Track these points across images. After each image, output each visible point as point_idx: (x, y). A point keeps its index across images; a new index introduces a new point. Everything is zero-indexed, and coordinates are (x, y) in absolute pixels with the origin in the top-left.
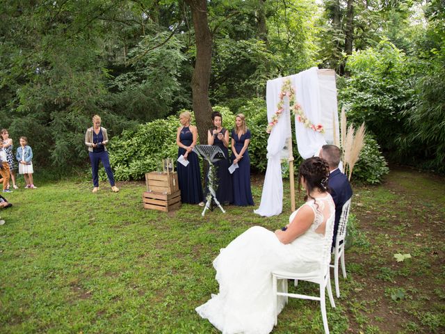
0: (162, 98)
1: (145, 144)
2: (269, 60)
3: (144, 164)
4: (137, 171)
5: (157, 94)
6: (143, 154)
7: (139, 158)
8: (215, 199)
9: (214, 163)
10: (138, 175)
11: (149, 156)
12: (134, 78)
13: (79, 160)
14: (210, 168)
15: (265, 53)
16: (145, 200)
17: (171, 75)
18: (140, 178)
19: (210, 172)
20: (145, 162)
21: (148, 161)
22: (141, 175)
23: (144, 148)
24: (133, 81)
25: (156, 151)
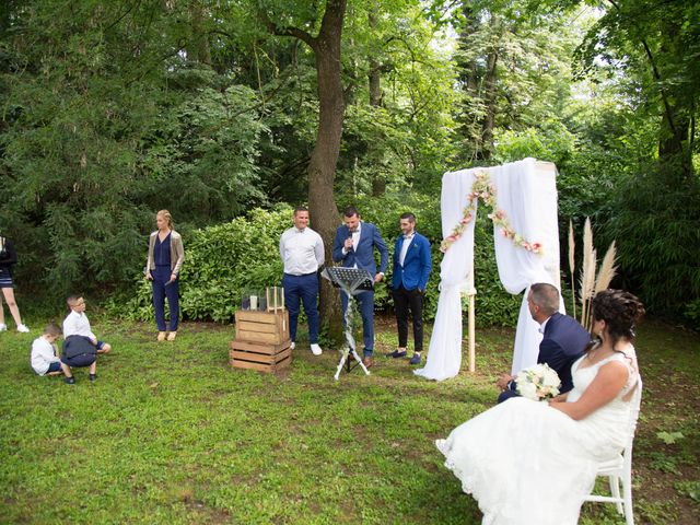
0: (231, 189)
1: (207, 262)
2: (392, 138)
3: (208, 295)
4: (197, 305)
5: (223, 183)
6: (204, 278)
7: (197, 285)
8: (354, 352)
9: (355, 297)
10: (199, 313)
11: (214, 281)
12: (179, 154)
13: (93, 285)
14: (350, 304)
15: (386, 128)
16: (233, 354)
17: (245, 154)
18: (200, 316)
19: (349, 310)
20: (209, 292)
21: (214, 290)
22: (203, 313)
23: (205, 267)
24: (177, 159)
25: (225, 273)
